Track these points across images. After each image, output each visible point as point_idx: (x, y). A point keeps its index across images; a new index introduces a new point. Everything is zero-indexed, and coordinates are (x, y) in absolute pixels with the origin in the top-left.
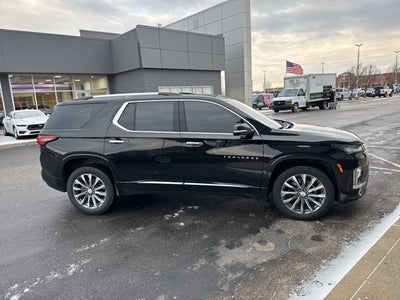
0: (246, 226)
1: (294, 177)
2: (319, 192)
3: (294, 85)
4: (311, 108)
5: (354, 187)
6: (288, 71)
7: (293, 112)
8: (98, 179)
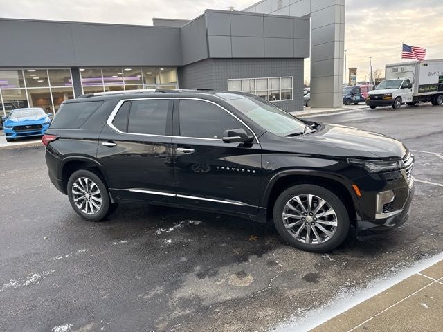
0: (236, 252)
1: (297, 197)
2: (331, 218)
3: (398, 74)
4: (421, 103)
5: (378, 216)
6: (404, 56)
7: (394, 108)
8: (93, 184)
